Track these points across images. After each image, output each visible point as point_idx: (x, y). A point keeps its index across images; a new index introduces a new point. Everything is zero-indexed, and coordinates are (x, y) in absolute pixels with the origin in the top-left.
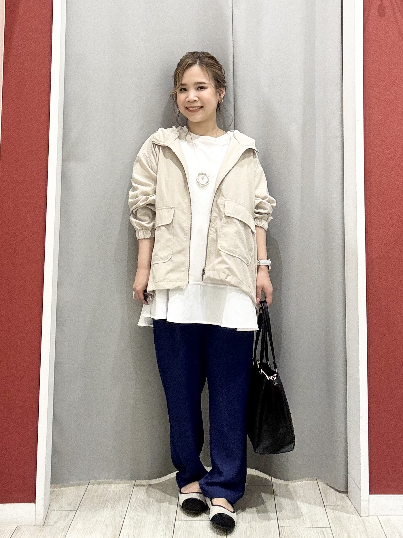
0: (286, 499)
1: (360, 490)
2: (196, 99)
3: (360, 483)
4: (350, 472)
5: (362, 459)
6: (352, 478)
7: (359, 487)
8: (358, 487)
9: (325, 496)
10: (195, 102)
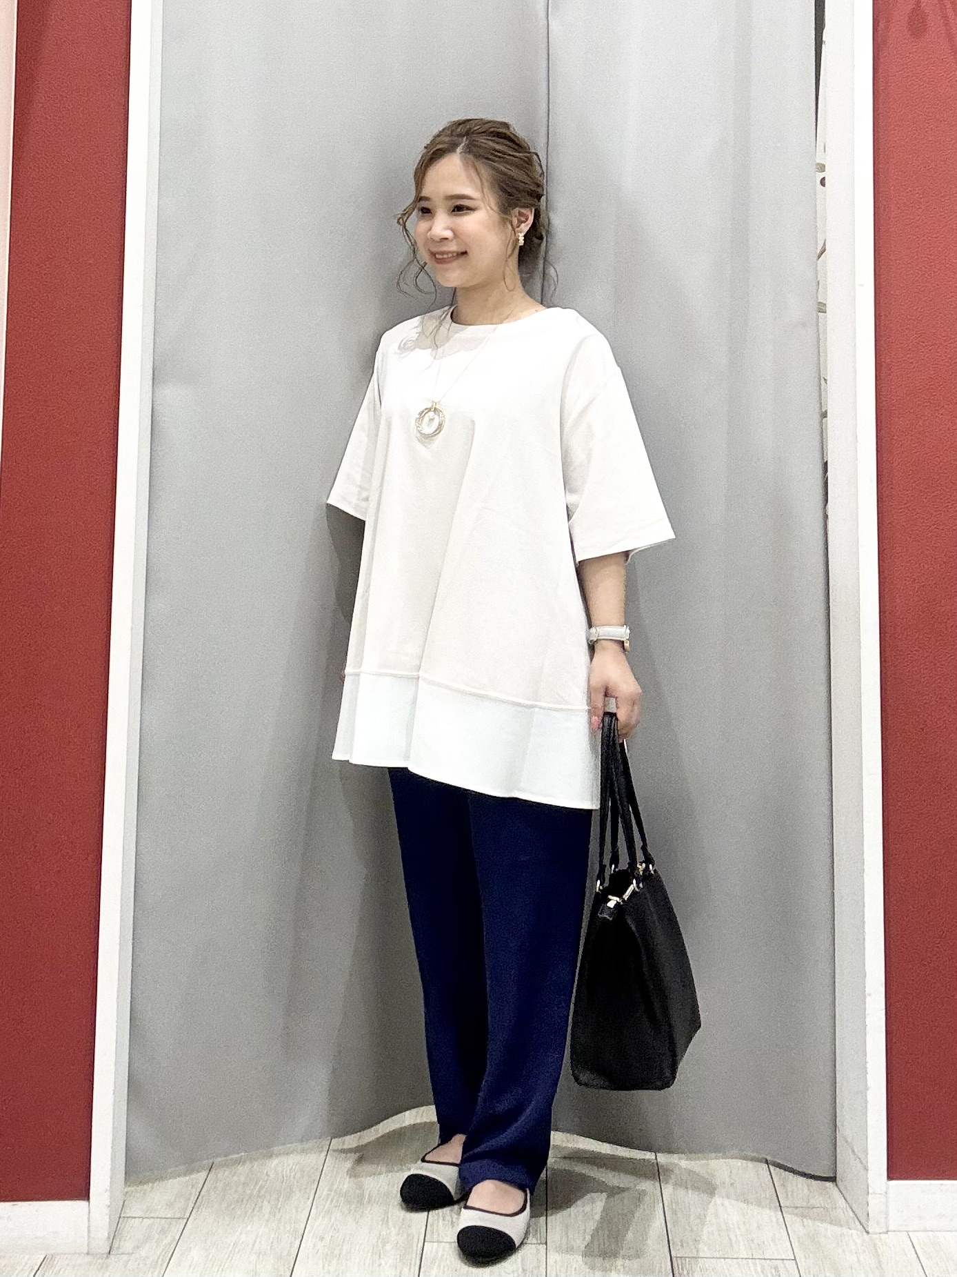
0: (690, 1191)
1: (866, 1169)
2: (449, 234)
3: (866, 1152)
4: (842, 1125)
5: (870, 1095)
6: (847, 1142)
7: (864, 1162)
8: (861, 1162)
9: (783, 1185)
10: (445, 241)
